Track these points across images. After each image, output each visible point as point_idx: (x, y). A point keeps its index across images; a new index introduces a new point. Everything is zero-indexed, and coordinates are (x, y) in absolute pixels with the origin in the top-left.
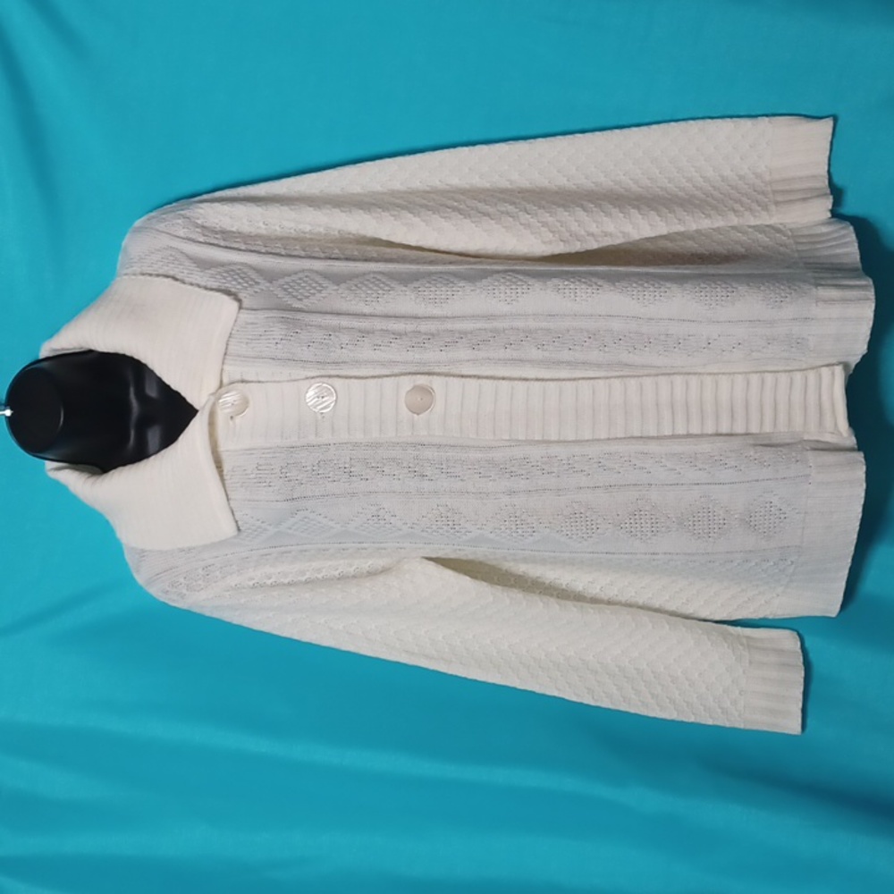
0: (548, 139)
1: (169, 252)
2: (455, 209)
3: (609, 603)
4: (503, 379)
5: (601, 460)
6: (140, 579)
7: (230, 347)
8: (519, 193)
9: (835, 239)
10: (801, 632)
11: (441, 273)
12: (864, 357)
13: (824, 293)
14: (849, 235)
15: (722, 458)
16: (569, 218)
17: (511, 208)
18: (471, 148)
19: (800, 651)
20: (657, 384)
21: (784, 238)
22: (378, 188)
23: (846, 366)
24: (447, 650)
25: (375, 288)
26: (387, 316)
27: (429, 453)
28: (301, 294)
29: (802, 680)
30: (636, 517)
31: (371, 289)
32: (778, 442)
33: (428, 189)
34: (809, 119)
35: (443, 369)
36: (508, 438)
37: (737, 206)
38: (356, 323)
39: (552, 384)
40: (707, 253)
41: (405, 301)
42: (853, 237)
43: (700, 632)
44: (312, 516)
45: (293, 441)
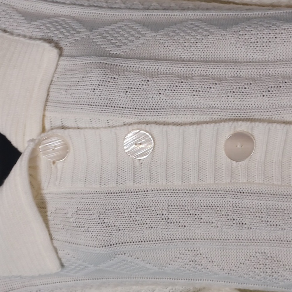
7: (51, 94)
26: (206, 61)
27: (247, 202)
28: (120, 41)
31: (189, 34)
35: (265, 116)
38: (176, 69)
44: (129, 259)
45: (112, 186)
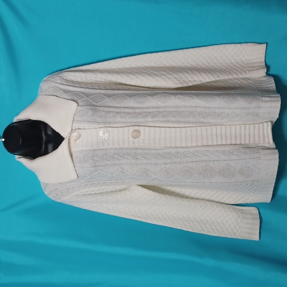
0: (176, 51)
1: (55, 88)
2: (146, 73)
3: (197, 199)
4: (163, 127)
5: (194, 153)
6: (46, 193)
7: (75, 118)
8: (167, 68)
9: (267, 82)
10: (258, 208)
11: (142, 93)
12: (277, 119)
13: (264, 99)
14: (272, 80)
15: (233, 152)
16: (183, 76)
17: (164, 73)
18: (151, 54)
19: (258, 214)
20: (212, 128)
21: (251, 82)
22: (122, 67)
23: (272, 122)
24: (145, 215)
25: (121, 99)
26: (125, 108)
28: (98, 101)
29: (259, 223)
30: (206, 171)
31: (120, 99)
32: (250, 147)
33: (138, 67)
34: (259, 44)
35: (143, 124)
36: (164, 146)
37: (236, 72)
38: (115, 110)
39: (178, 129)
40: (227, 87)
41: (131, 103)
42: (273, 81)
43: (226, 208)
44: (101, 172)
45: (95, 148)
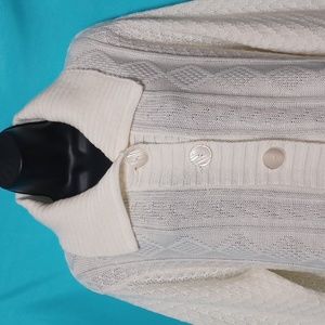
2: (297, 22)
7: (135, 118)
11: (290, 65)
22: (241, 11)
25: (242, 76)
26: (251, 96)
28: (188, 80)
31: (238, 76)
35: (293, 136)
38: (228, 101)
44: (191, 240)
